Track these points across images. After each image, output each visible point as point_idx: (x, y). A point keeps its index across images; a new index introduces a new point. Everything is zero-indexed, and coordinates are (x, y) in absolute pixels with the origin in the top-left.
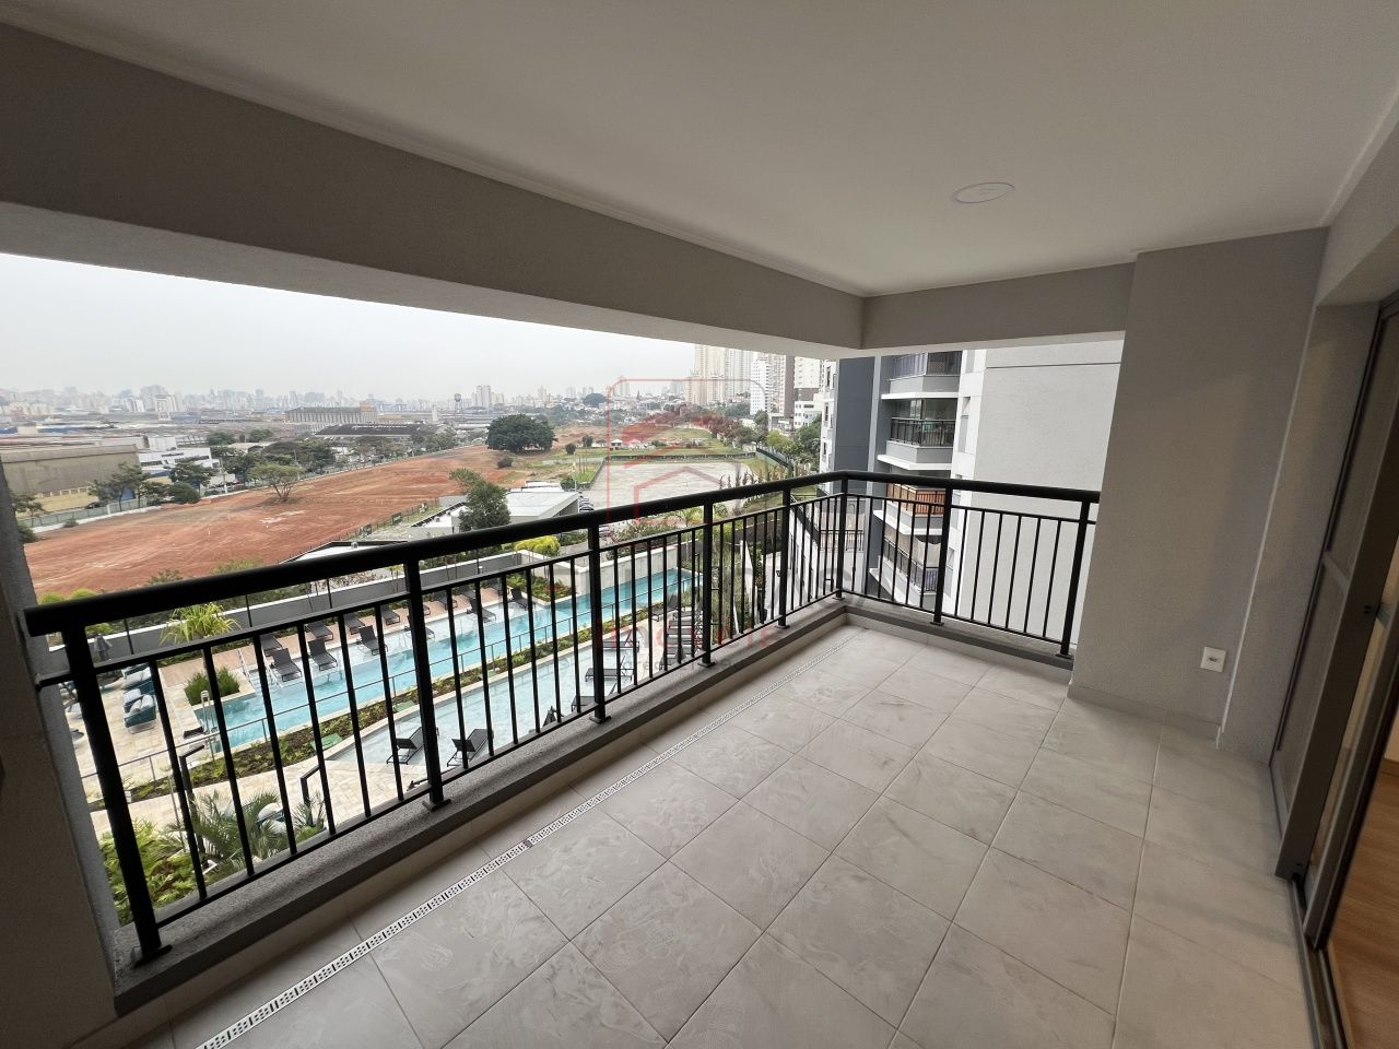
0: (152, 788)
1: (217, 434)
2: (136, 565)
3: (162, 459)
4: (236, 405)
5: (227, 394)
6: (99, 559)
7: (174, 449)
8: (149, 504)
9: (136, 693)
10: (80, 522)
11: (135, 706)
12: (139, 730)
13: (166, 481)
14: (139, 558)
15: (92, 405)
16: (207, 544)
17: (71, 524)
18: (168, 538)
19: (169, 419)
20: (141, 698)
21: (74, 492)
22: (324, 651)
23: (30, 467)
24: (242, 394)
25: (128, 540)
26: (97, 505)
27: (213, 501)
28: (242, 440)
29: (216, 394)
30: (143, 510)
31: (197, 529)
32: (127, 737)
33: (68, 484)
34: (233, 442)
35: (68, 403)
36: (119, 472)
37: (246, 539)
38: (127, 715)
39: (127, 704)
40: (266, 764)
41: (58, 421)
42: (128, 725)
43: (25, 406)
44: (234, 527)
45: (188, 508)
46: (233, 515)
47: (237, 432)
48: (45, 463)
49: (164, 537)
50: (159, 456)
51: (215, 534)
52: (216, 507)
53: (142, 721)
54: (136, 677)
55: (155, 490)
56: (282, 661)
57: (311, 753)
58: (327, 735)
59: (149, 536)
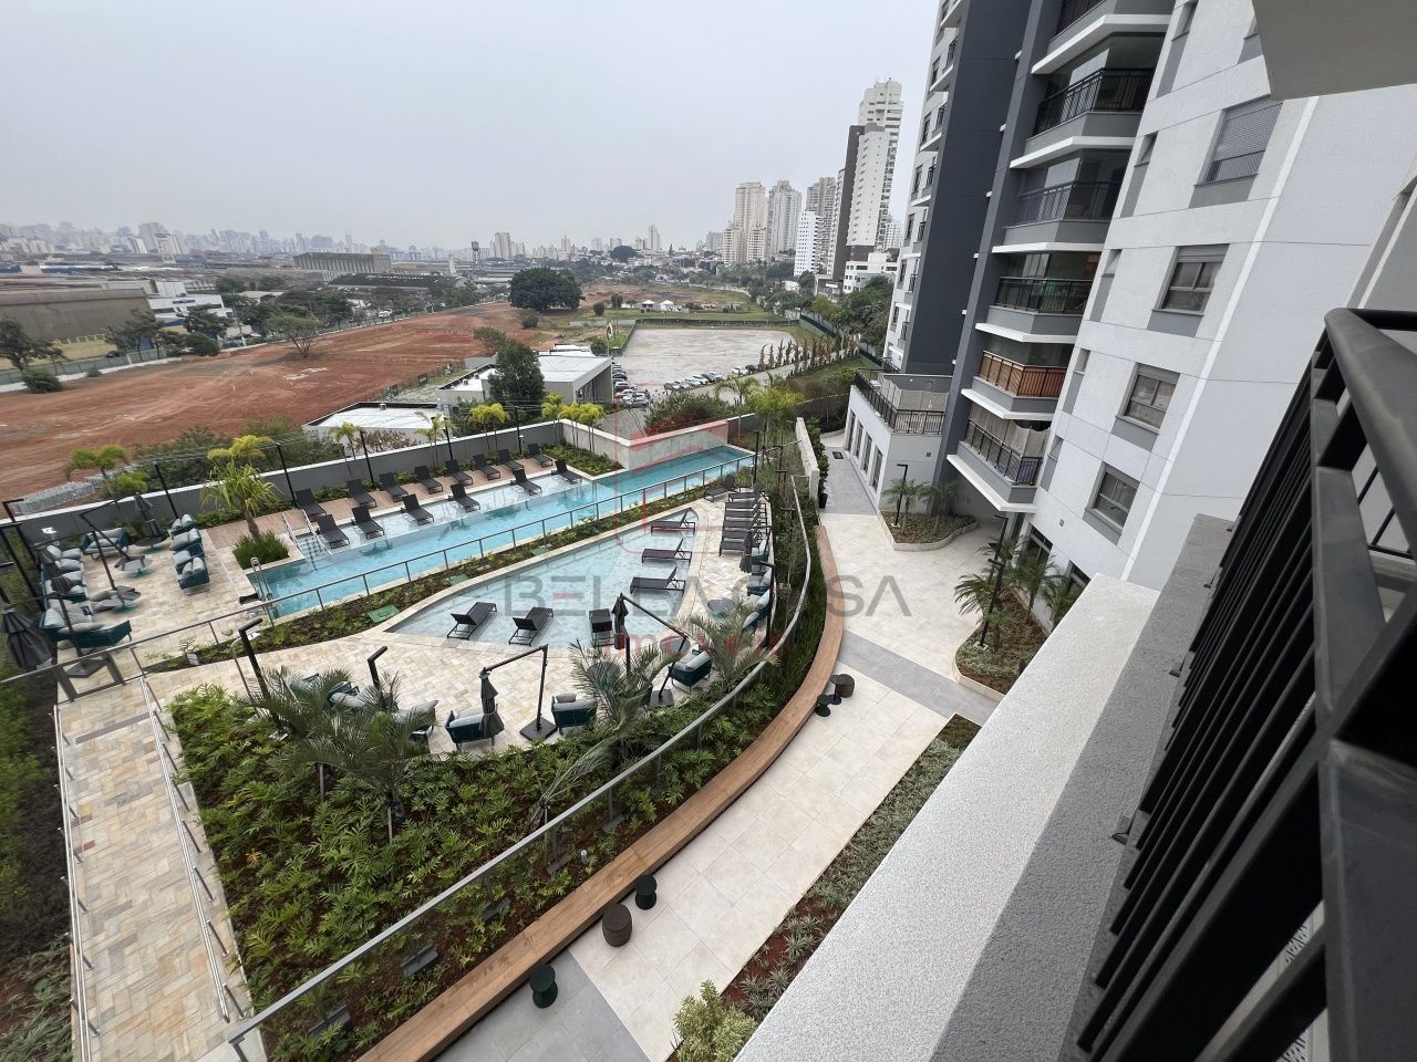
0: (216, 651)
1: (225, 280)
2: (165, 419)
3: (174, 306)
4: (242, 248)
5: (229, 235)
6: (129, 412)
7: (184, 295)
8: (170, 355)
9: (184, 555)
10: (104, 371)
11: (187, 568)
12: (195, 592)
13: (181, 330)
14: (168, 412)
15: (92, 244)
16: (233, 400)
17: (94, 374)
18: (194, 392)
19: (173, 262)
20: (191, 561)
21: (91, 339)
22: (369, 519)
23: (42, 310)
24: (246, 235)
25: (153, 393)
26: (117, 355)
27: (233, 354)
28: (253, 288)
29: (219, 235)
30: (164, 361)
31: (221, 383)
32: (184, 598)
33: (83, 331)
34: (244, 289)
35: (66, 241)
36: (133, 319)
37: (272, 396)
38: (180, 577)
39: (178, 565)
40: (326, 633)
41: (60, 260)
42: (183, 587)
43: (23, 242)
44: (259, 382)
45: (208, 361)
46: (253, 370)
47: (247, 279)
48: (54, 306)
49: (190, 391)
50: (171, 300)
51: (240, 389)
52: (237, 360)
53: (196, 583)
54: (183, 538)
55: (171, 339)
56: (328, 527)
57: (370, 624)
58: (383, 606)
59: (174, 389)
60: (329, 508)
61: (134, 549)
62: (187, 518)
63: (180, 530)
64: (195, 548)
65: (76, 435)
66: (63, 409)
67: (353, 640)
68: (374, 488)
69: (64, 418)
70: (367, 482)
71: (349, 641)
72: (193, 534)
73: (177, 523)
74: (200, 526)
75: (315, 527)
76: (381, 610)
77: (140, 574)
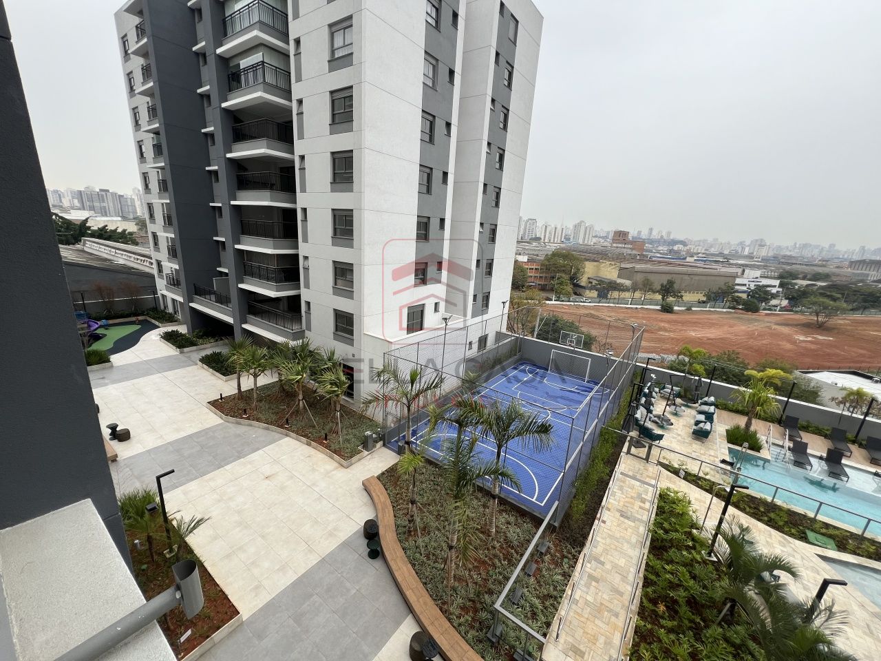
0: (694, 478)
1: (788, 272)
2: (709, 339)
3: (747, 283)
4: (807, 254)
5: (805, 246)
6: (694, 330)
7: (757, 278)
8: (729, 308)
9: (702, 417)
10: (693, 309)
11: (701, 425)
12: (697, 439)
13: (744, 296)
14: (712, 336)
15: (722, 249)
16: (752, 340)
17: (689, 309)
18: (731, 330)
20: (705, 422)
21: (697, 293)
22: (839, 463)
23: (686, 277)
25: (711, 325)
26: (704, 302)
27: (767, 315)
28: (804, 278)
29: (797, 246)
30: (725, 310)
31: (749, 329)
32: (690, 439)
33: (697, 288)
34: (797, 278)
35: (711, 247)
36: (723, 287)
37: (779, 345)
38: (695, 427)
39: (697, 421)
40: (766, 518)
41: (704, 256)
42: (694, 433)
43: (692, 247)
44: (774, 335)
45: (750, 315)
46: (774, 327)
48: (692, 276)
49: (729, 329)
50: (748, 280)
51: (759, 335)
52: (767, 319)
53: (701, 435)
54: (705, 408)
55: (737, 301)
56: (799, 451)
57: (804, 538)
58: (823, 534)
59: (722, 326)
60: (806, 437)
61: (678, 401)
62: (712, 399)
63: (706, 403)
64: (709, 417)
65: (667, 334)
66: (669, 322)
67: (785, 539)
68: (854, 442)
69: (667, 325)
70: (850, 436)
71: (781, 537)
72: (712, 409)
73: (706, 399)
74: (717, 406)
75: (788, 444)
76: (819, 537)
77: (676, 414)
